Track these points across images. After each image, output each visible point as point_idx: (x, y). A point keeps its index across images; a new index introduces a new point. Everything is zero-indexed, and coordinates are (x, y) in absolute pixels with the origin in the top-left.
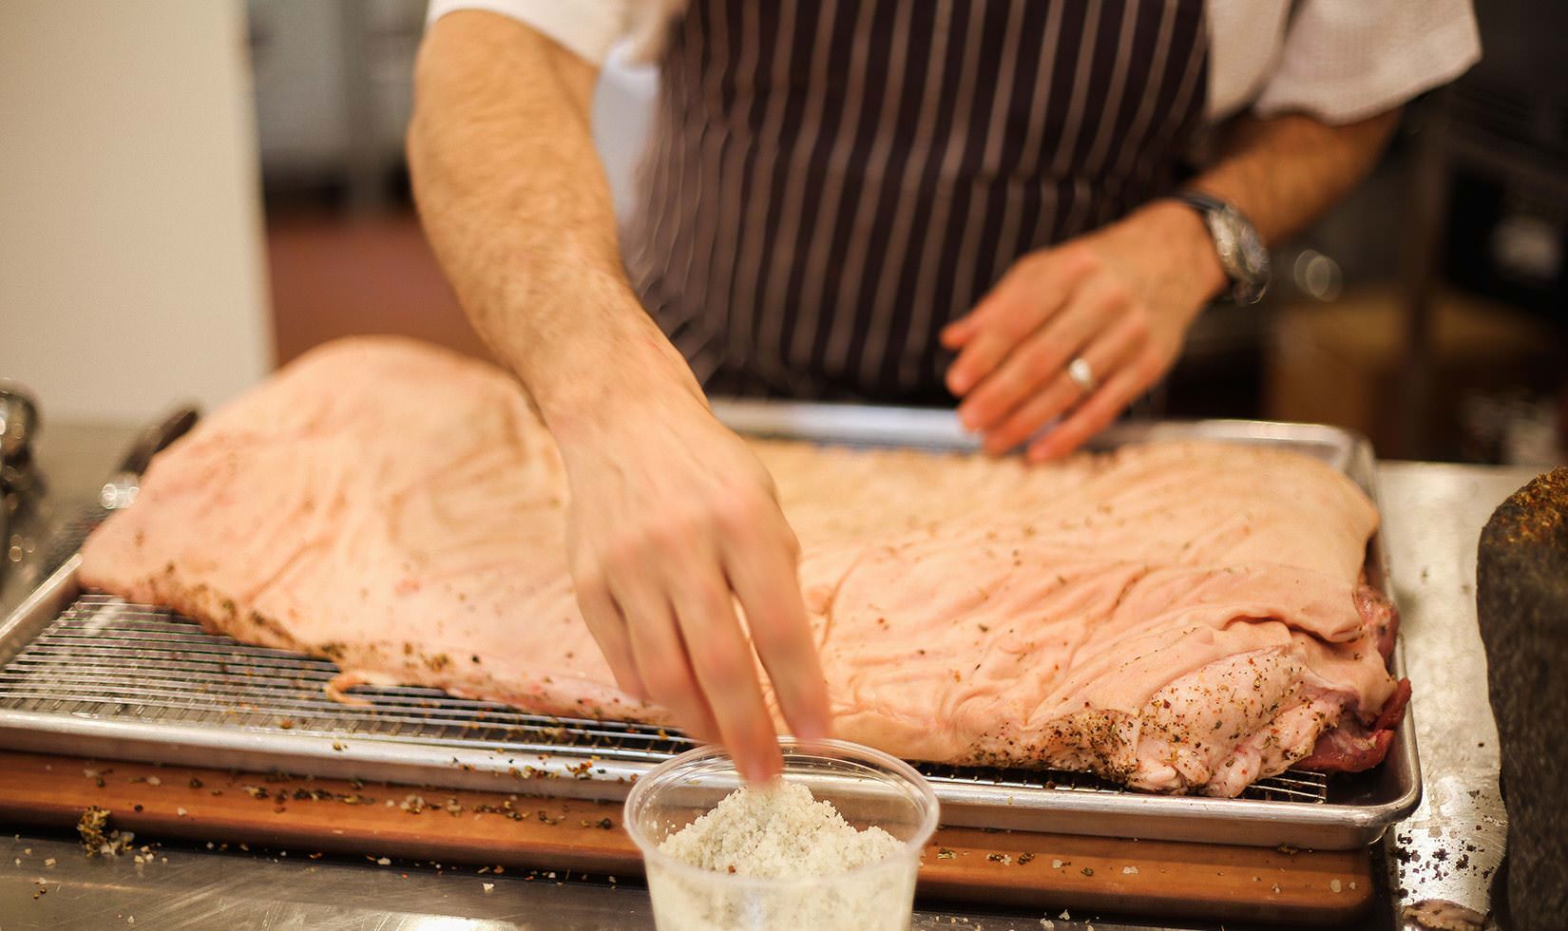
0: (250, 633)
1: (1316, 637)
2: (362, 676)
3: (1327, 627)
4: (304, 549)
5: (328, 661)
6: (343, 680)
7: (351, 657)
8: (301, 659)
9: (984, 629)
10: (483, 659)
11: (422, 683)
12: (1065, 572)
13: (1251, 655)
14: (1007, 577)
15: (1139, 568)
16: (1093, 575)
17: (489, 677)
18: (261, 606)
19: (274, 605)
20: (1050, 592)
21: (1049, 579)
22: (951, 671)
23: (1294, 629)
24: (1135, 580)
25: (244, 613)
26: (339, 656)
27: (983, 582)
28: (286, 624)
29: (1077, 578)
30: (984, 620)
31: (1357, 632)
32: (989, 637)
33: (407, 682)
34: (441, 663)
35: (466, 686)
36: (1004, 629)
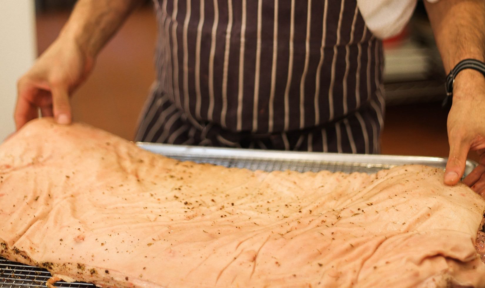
0: (13, 257)
1: (457, 261)
2: (60, 277)
3: (462, 256)
4: (36, 220)
5: (46, 270)
6: (53, 279)
7: (55, 269)
8: (35, 269)
9: (321, 265)
10: (110, 272)
11: (84, 281)
12: (353, 242)
13: (433, 277)
14: (330, 245)
15: (383, 237)
16: (364, 242)
17: (112, 279)
18: (18, 245)
19: (23, 244)
20: (347, 251)
21: (347, 245)
22: (307, 284)
23: (448, 259)
24: (381, 243)
25: (10, 248)
26: (51, 268)
27: (320, 247)
28: (29, 253)
29: (358, 245)
30: (321, 262)
31: (474, 257)
32: (323, 269)
33: (79, 280)
34: (93, 272)
35: (103, 283)
36: (329, 266)
